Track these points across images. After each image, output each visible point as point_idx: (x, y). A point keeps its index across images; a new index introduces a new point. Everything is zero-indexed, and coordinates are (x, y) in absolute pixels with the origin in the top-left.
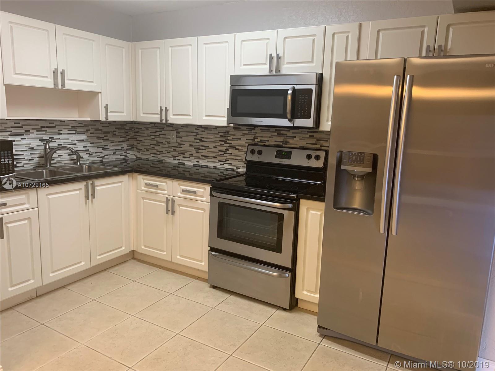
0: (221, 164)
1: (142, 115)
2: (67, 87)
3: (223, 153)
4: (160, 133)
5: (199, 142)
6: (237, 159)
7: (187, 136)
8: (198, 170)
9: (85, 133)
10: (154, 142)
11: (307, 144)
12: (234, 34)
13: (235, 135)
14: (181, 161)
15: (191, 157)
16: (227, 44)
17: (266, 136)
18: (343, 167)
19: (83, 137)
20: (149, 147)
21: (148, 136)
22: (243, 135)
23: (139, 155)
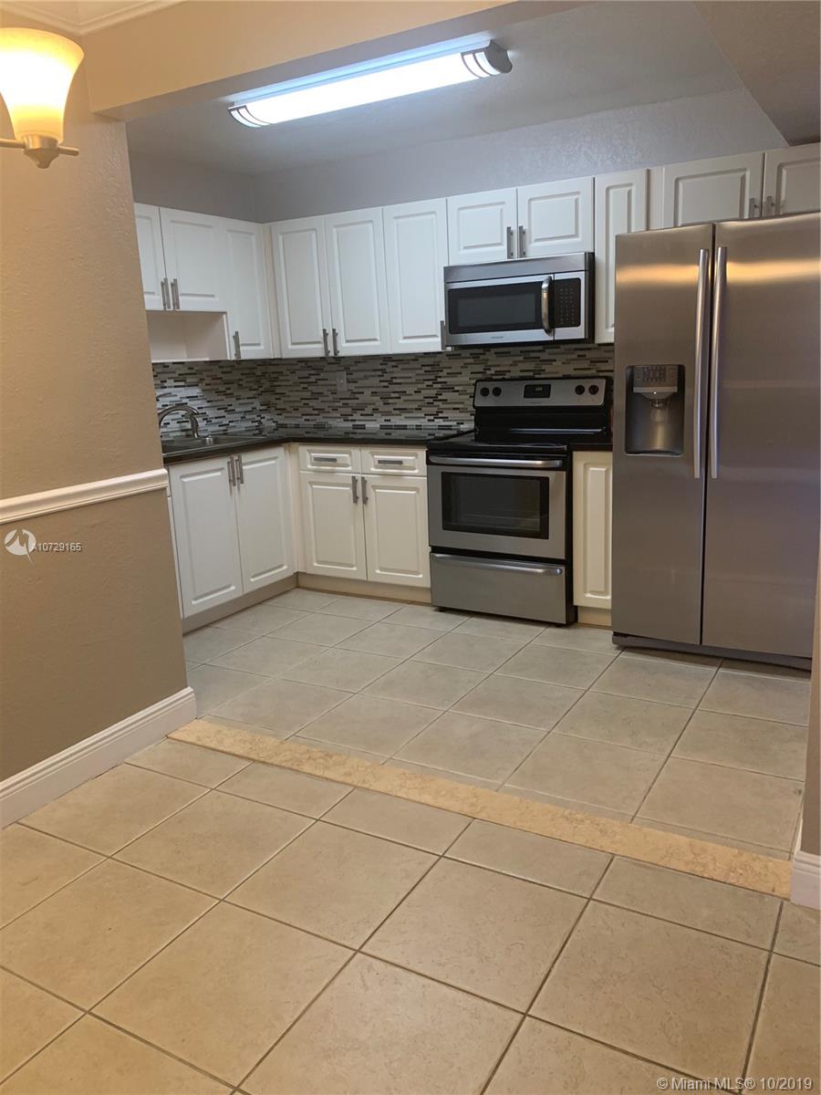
0: (429, 420)
1: (290, 347)
2: (182, 308)
3: (431, 400)
4: (317, 377)
5: (388, 387)
6: (458, 409)
7: (366, 378)
8: (390, 434)
9: (197, 385)
10: (308, 394)
11: (575, 369)
12: (444, 199)
13: (450, 368)
14: (357, 423)
15: (375, 415)
16: (433, 216)
17: (505, 363)
18: (636, 390)
19: (195, 391)
20: (299, 404)
21: (295, 384)
22: (465, 366)
23: (281, 420)
